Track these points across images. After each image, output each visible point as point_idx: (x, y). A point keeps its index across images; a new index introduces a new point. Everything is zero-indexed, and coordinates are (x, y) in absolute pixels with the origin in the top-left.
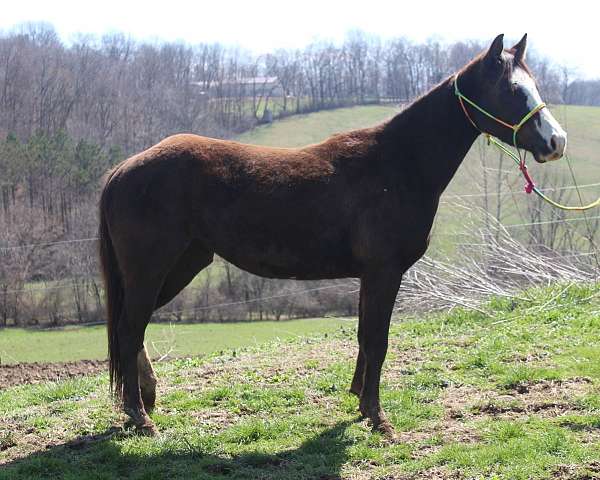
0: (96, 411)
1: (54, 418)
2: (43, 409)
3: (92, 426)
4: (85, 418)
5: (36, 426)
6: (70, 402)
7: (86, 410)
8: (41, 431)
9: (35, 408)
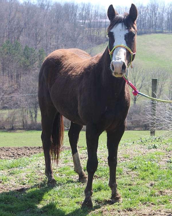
0: (29, 174)
1: (10, 177)
2: (6, 172)
3: (27, 181)
4: (25, 177)
5: (2, 180)
6: (18, 169)
7: (25, 174)
8: (5, 182)
9: (2, 171)
